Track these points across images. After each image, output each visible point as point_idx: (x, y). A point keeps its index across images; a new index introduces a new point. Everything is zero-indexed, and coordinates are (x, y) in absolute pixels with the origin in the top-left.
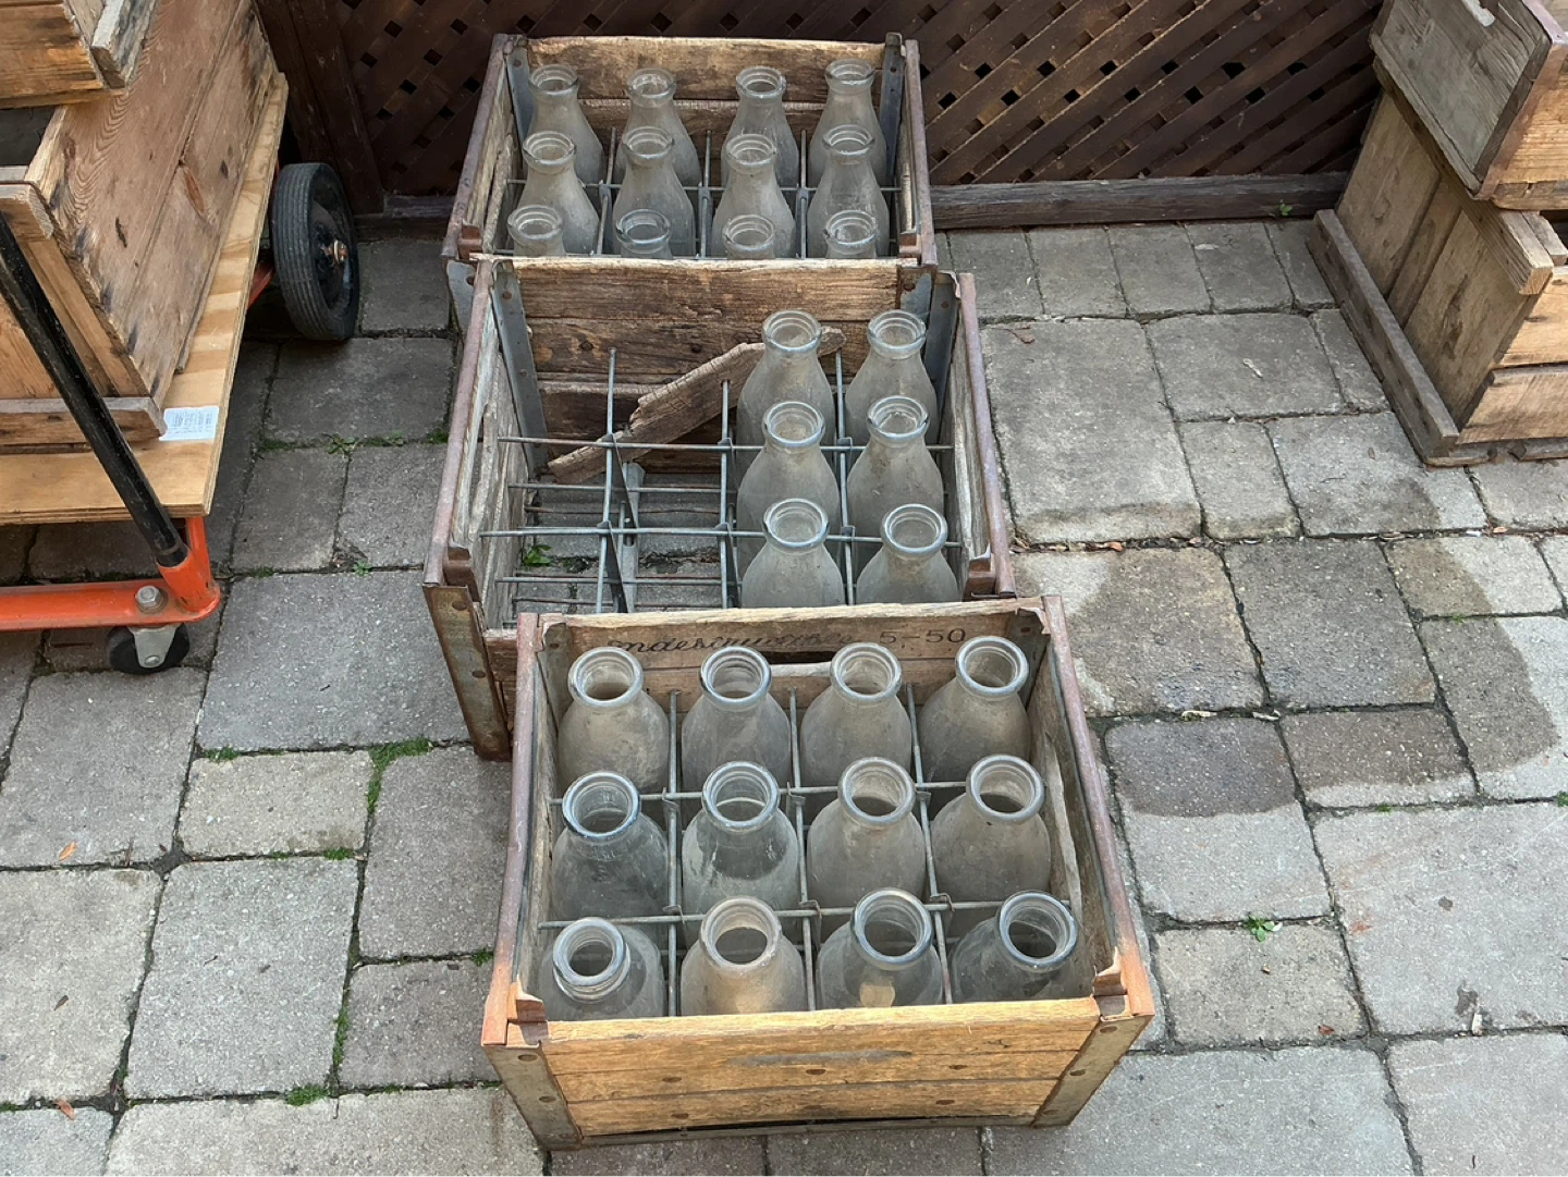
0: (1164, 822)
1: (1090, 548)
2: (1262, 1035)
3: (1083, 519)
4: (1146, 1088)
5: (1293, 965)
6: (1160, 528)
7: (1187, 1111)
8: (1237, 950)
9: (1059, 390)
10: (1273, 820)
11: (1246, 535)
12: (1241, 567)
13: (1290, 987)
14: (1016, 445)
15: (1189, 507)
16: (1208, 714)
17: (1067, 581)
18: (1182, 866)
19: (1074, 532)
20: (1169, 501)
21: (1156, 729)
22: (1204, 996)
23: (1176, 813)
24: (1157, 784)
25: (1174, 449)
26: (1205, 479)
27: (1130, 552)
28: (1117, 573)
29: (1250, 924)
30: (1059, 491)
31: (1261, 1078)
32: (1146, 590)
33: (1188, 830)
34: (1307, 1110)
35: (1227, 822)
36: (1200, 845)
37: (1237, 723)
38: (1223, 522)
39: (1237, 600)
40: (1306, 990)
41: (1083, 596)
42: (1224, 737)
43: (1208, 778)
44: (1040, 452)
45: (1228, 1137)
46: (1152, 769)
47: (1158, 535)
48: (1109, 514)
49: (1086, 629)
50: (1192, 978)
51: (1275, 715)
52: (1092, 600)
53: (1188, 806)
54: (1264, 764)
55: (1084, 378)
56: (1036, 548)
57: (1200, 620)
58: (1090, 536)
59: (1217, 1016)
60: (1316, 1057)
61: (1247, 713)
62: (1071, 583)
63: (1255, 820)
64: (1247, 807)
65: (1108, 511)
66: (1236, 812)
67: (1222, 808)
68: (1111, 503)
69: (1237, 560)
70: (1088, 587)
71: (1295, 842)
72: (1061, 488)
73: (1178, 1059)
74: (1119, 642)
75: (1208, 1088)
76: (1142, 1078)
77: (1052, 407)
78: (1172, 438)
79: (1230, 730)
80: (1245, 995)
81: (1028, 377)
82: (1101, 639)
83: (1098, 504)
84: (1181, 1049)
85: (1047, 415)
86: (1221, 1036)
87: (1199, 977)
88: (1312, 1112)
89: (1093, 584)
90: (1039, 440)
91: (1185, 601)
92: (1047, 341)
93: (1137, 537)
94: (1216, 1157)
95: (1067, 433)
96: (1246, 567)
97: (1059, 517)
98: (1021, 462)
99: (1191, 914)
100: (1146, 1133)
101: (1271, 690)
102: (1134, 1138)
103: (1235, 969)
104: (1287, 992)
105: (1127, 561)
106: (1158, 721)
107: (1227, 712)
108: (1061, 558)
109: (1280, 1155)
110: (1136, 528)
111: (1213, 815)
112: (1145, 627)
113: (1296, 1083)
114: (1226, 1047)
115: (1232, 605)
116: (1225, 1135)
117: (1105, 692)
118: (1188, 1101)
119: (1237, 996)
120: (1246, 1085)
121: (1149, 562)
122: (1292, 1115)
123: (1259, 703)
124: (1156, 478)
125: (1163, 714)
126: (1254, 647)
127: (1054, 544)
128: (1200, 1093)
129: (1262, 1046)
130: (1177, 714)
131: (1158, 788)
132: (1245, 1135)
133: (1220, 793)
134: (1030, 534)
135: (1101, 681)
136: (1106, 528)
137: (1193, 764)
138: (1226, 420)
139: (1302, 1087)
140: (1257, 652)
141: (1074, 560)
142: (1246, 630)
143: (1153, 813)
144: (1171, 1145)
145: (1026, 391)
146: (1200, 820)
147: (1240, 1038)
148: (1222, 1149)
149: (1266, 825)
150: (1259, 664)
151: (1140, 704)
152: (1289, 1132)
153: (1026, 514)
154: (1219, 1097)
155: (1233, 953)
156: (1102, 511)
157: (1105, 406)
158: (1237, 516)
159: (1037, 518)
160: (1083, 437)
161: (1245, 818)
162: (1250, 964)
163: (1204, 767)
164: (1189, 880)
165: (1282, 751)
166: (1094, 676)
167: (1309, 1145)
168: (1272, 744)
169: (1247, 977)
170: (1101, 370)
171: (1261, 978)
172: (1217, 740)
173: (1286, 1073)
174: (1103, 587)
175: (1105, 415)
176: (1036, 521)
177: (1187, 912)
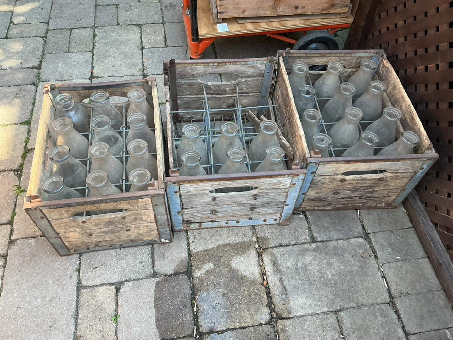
0: (152, 292)
1: (263, 274)
2: (80, 316)
3: (276, 271)
4: (68, 278)
5: (102, 329)
6: (277, 300)
7: (60, 290)
8: (108, 311)
9: (339, 266)
10: (153, 328)
11: (280, 335)
12: (263, 331)
13: (94, 327)
14: (307, 250)
15: (289, 313)
16: (195, 310)
17: (247, 264)
18: (137, 295)
19: (269, 268)
20: (291, 304)
21: (188, 292)
22: (94, 299)
23: (156, 295)
24: (166, 290)
25: (319, 310)
26: (307, 321)
27: (264, 288)
28: (253, 282)
29: (116, 316)
30: (287, 264)
31: (67, 313)
32: (246, 293)
33: (150, 298)
34: (55, 326)
35: (152, 312)
36: (144, 302)
37: (192, 320)
38: (285, 326)
39: (247, 327)
40: (93, 332)
41: (241, 270)
42: (185, 315)
43: (169, 307)
44: (305, 258)
45: (51, 301)
46: (172, 288)
47: (273, 299)
48: (280, 281)
49: (227, 269)
50: (100, 296)
51: (196, 336)
52: (239, 273)
53: (158, 300)
54: (175, 328)
55: (349, 276)
56: (260, 255)
57: (235, 311)
58: (268, 273)
59: (87, 302)
60: (70, 332)
61: (196, 324)
62: (246, 266)
63: (153, 322)
64: (158, 320)
65: (281, 280)
66: (156, 316)
67: (157, 311)
68: (286, 283)
69: (267, 329)
70: (245, 271)
71: (144, 336)
72: (289, 264)
73: (75, 289)
74: (222, 281)
75: (66, 297)
76: (71, 277)
77: (329, 264)
78: (325, 309)
79: (188, 317)
80: (93, 312)
81: (343, 255)
82: (223, 274)
83: (284, 277)
84: (78, 290)
85: (325, 261)
86: (81, 302)
87: (100, 298)
88: (54, 328)
89: (247, 273)
90: (311, 258)
91: (244, 307)
92: (365, 263)
93: (271, 291)
94: (46, 297)
95: (317, 268)
96: (263, 333)
97: (275, 263)
98: (299, 251)
99: (120, 297)
100: (55, 277)
101: (207, 336)
102: (55, 274)
103: (102, 309)
104: (93, 326)
105: (259, 286)
106: (191, 292)
107: (196, 317)
108: (256, 263)
109: (43, 316)
110: (275, 291)
111: (155, 307)
112: (230, 290)
113: (64, 324)
114: (77, 304)
115: (243, 325)
116: (51, 300)
117: (201, 274)
118: (63, 290)
119: (93, 310)
120: (65, 308)
121: (260, 295)
122: (54, 321)
123: (201, 330)
124: (301, 301)
125: (194, 294)
126: (226, 331)
127: (263, 262)
128: (64, 294)
129: (76, 315)
130: (194, 299)
131: (165, 290)
132: (51, 306)
133: (163, 311)
134: (265, 253)
135: (205, 273)
136: (273, 280)
137: (174, 303)
138: (342, 334)
139: (62, 326)
140: (222, 332)
141: (256, 268)
142: (233, 329)
143: (156, 288)
144: (51, 284)
145: (336, 254)
146: (153, 303)
147: (80, 309)
148: (48, 298)
149: (151, 326)
150: (219, 332)
151: (197, 286)
152: (49, 319)
153: (274, 251)
154: (62, 299)
155: (107, 310)
156: (281, 279)
157: (335, 284)
158: (289, 333)
159: (273, 255)
160: (317, 274)
161: (154, 319)
162: (103, 315)
163: (173, 306)
164: (132, 297)
165: (180, 336)
166: (207, 271)
167: (45, 325)
168: (184, 332)
169: (99, 313)
170: (355, 283)
171: (98, 318)
172: (184, 312)
173: (67, 321)
174: (245, 277)
175: (331, 283)
176: (271, 255)
177: (121, 295)
